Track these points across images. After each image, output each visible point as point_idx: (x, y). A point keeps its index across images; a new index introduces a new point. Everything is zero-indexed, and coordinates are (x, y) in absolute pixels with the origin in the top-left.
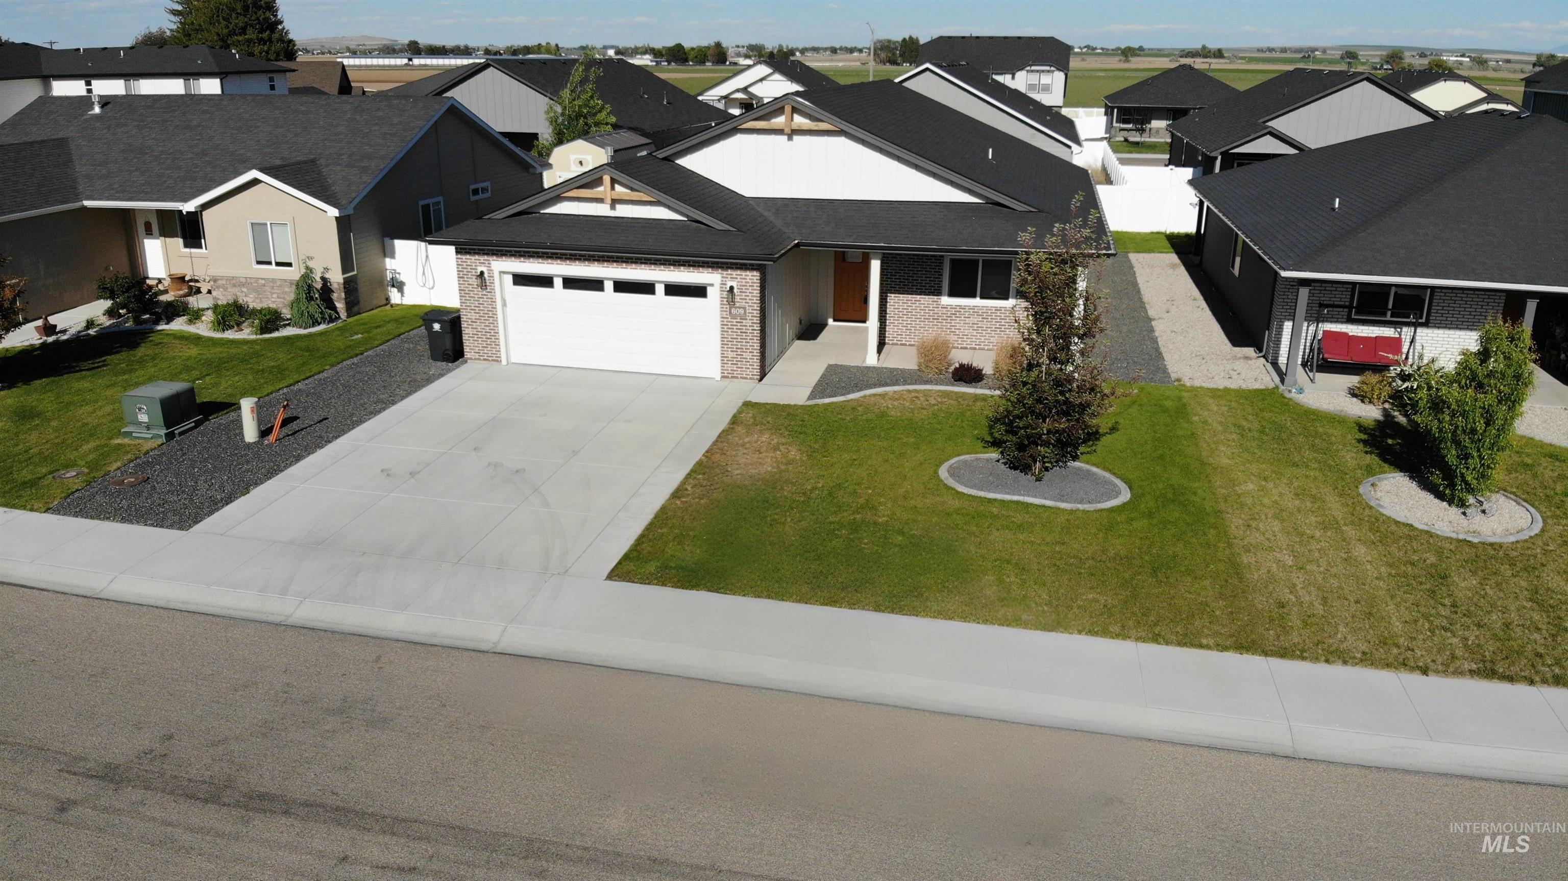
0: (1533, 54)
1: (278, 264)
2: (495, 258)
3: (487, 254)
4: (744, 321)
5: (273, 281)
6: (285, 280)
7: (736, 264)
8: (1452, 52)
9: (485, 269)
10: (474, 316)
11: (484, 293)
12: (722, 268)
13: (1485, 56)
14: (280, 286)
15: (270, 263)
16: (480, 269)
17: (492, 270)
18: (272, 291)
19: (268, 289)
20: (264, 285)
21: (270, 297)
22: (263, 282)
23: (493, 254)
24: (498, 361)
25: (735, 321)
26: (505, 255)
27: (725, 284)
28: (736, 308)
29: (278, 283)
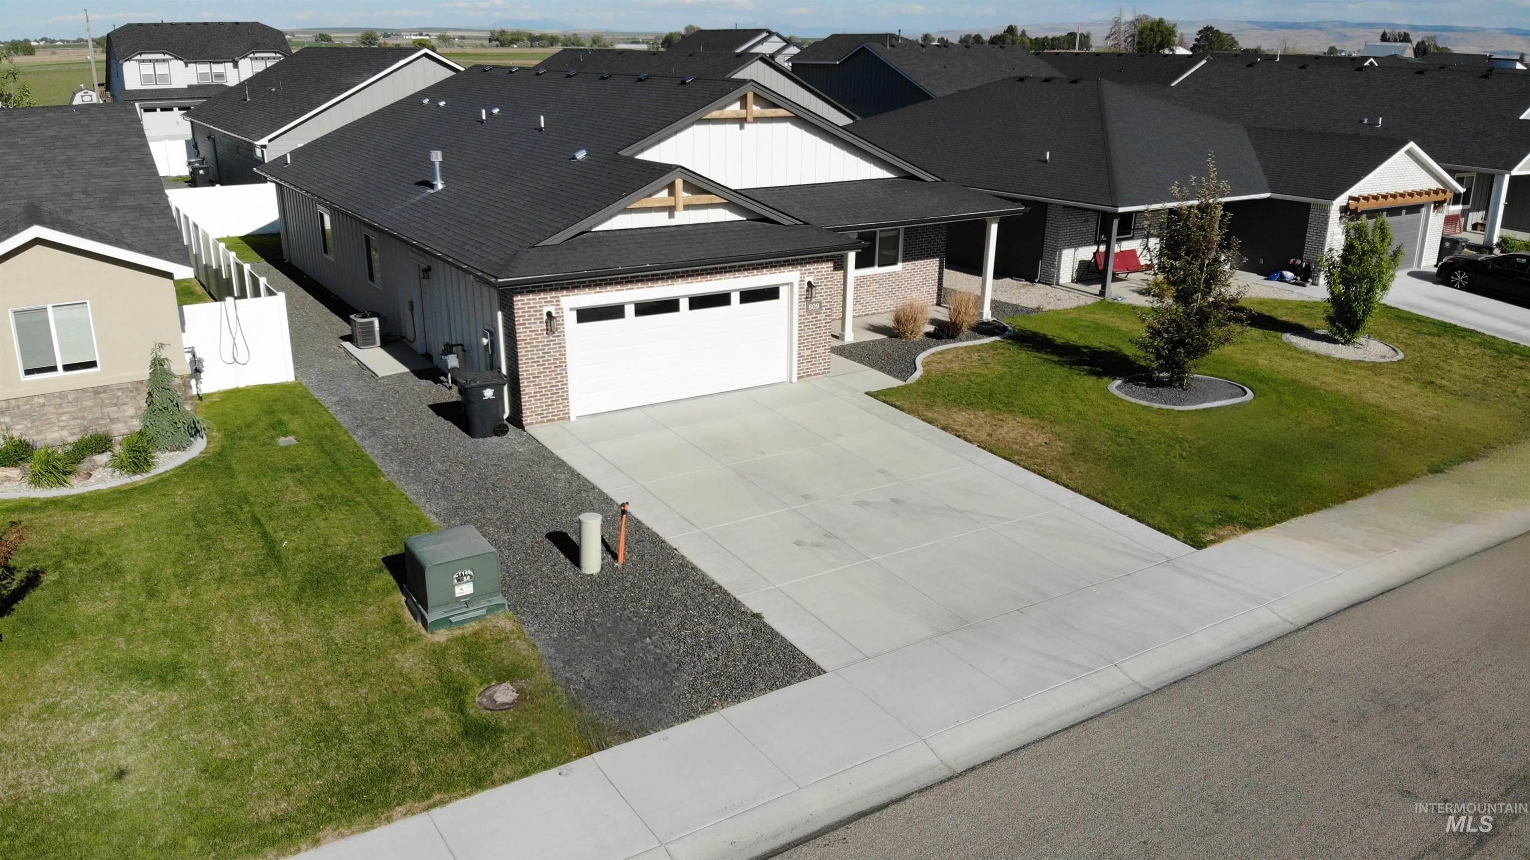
0: (487, 31)
1: (67, 368)
2: (565, 293)
3: (556, 290)
4: (818, 316)
5: (62, 395)
6: (84, 390)
7: (814, 258)
8: (410, 31)
9: (552, 309)
10: (536, 369)
11: (551, 338)
12: (801, 264)
13: (449, 34)
14: (77, 400)
15: (54, 369)
16: (545, 310)
17: (561, 309)
18: (60, 411)
19: (51, 409)
20: (43, 405)
21: (55, 420)
22: (42, 400)
23: (563, 289)
24: (566, 418)
25: (810, 317)
26: (577, 287)
27: (803, 281)
28: (812, 303)
29: (71, 397)
